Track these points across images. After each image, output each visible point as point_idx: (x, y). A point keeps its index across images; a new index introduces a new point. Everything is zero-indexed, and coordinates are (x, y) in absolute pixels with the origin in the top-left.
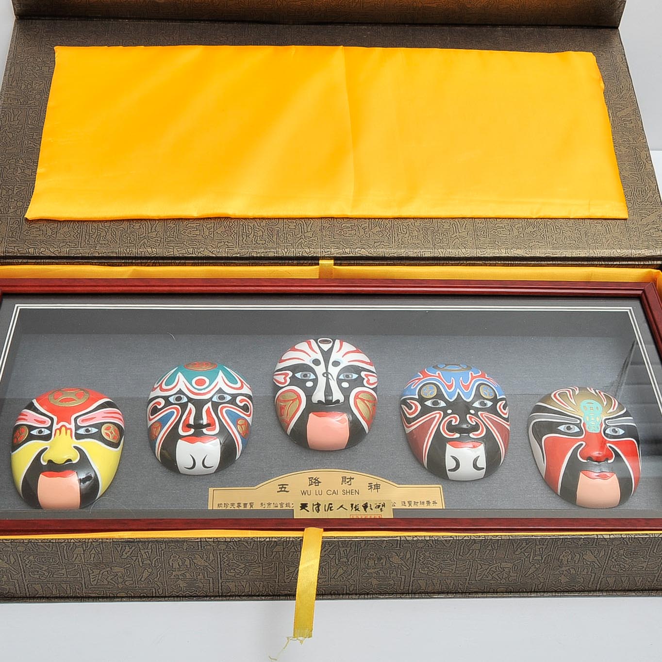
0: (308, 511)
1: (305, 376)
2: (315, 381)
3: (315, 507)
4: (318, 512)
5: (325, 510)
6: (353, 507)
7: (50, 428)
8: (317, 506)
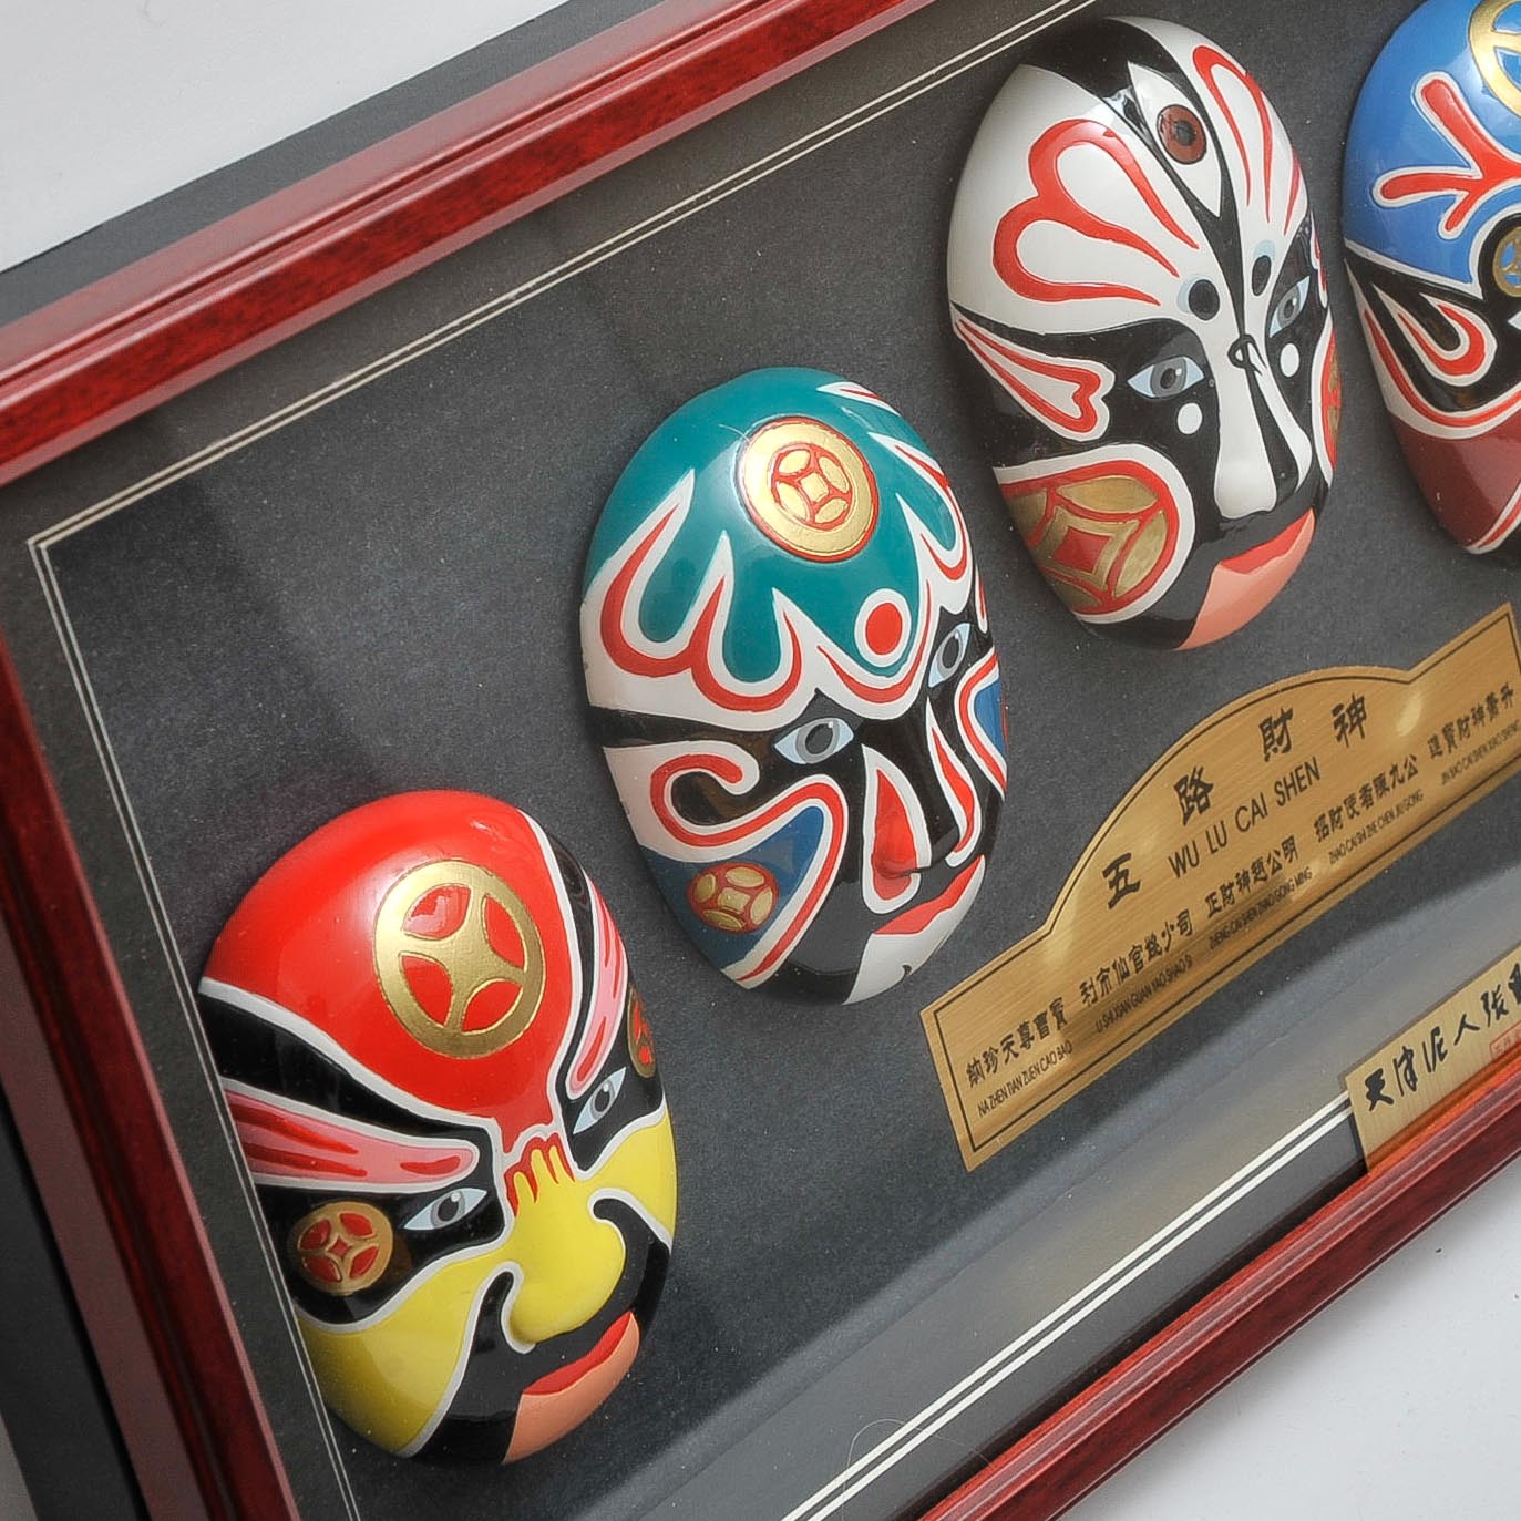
0: (1390, 1101)
1: (1167, 378)
2: (1205, 395)
3: (1401, 1070)
4: (1414, 1089)
5: (1429, 1070)
6: (1490, 1007)
7: (482, 1177)
8: (1405, 1063)
